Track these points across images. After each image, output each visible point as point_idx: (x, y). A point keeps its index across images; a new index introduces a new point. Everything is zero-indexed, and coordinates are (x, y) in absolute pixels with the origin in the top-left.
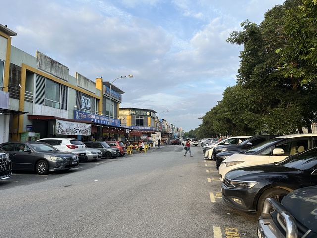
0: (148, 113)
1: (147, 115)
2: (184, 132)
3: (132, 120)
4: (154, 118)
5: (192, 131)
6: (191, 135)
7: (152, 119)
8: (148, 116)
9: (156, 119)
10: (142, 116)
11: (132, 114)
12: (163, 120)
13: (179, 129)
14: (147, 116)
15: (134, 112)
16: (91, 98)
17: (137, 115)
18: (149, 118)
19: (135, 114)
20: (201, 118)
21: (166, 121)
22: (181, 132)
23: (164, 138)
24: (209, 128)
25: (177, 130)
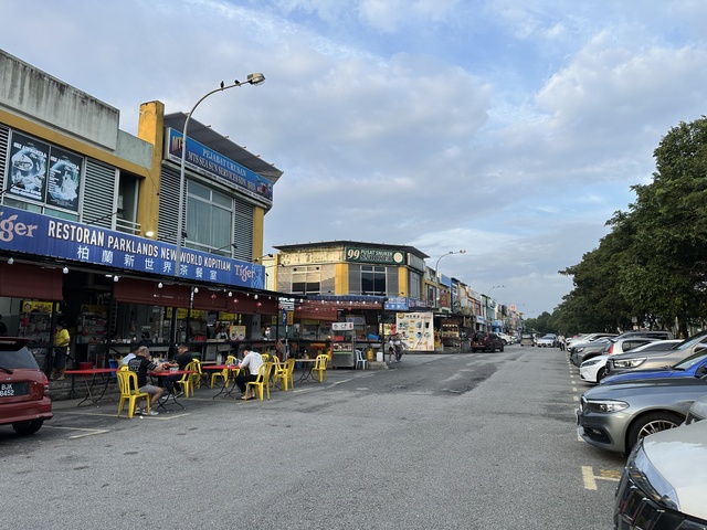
0: (398, 257)
1: (394, 263)
2: (525, 318)
3: (352, 278)
4: (421, 273)
5: (545, 314)
6: (542, 326)
7: (414, 276)
8: (399, 265)
9: (427, 277)
10: (380, 265)
11: (350, 261)
12: (454, 280)
13: (509, 308)
14: (394, 265)
15: (354, 254)
16: (85, 164)
17: (368, 264)
18: (402, 272)
19: (358, 260)
20: (569, 272)
21: (463, 285)
22: (514, 316)
23: (446, 329)
24: (597, 301)
25: (503, 311)
